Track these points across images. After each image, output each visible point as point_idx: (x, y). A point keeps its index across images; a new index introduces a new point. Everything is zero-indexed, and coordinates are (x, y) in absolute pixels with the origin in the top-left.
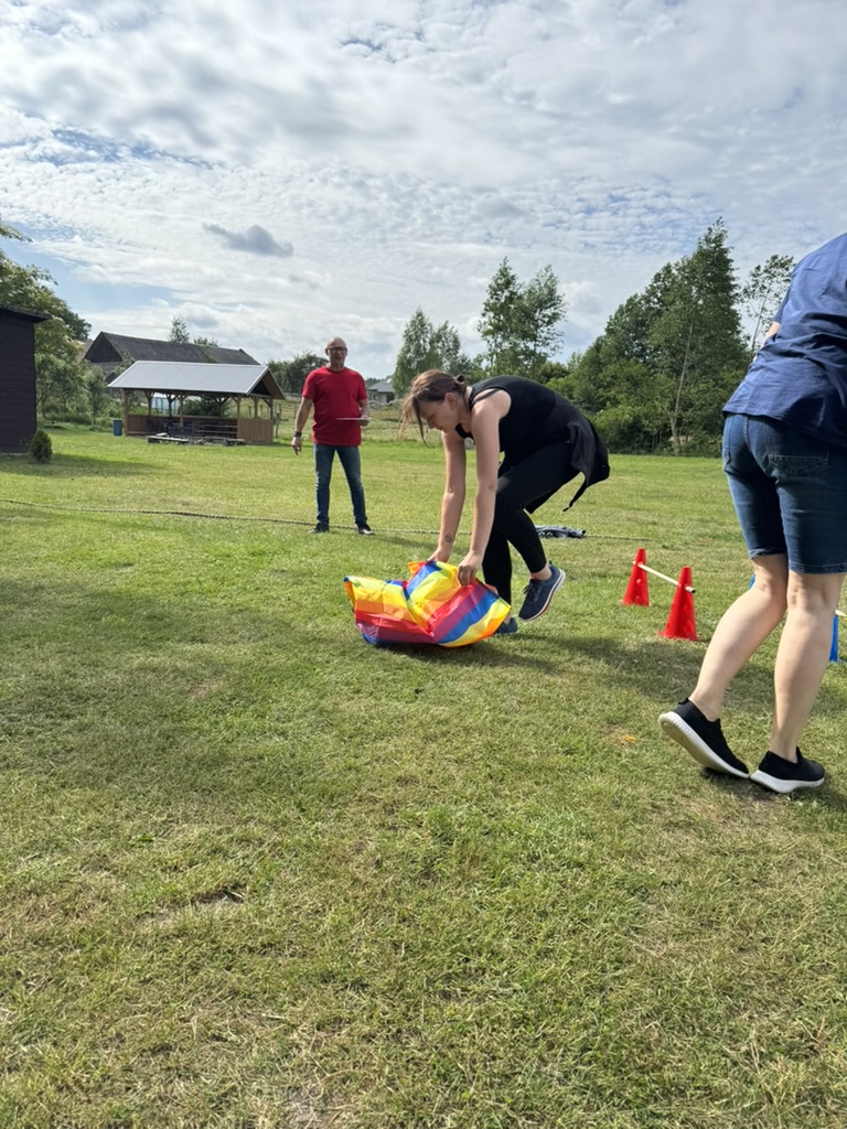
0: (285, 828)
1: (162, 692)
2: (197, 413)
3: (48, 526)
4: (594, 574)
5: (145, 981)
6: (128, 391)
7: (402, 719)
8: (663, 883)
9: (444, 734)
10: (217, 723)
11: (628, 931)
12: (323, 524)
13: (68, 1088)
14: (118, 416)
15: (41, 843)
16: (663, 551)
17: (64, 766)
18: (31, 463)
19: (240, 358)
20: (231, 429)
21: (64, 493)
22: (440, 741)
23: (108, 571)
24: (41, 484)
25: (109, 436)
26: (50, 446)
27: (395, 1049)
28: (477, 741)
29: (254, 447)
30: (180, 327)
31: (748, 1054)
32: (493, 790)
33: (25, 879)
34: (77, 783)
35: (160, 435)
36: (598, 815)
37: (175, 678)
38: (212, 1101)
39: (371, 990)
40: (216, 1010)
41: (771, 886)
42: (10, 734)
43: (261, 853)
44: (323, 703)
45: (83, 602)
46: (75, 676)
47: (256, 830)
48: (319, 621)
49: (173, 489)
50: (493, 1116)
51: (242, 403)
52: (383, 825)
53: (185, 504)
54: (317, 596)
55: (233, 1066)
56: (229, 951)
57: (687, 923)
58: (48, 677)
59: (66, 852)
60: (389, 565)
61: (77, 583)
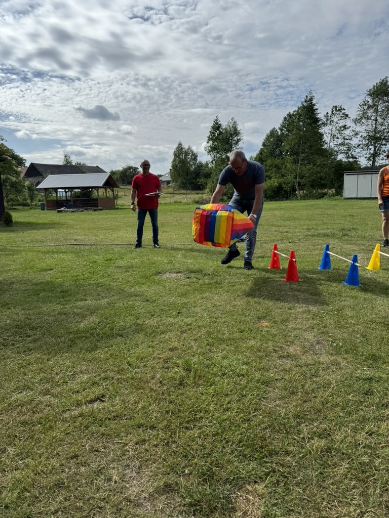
0: (123, 373)
1: (69, 323)
2: (79, 197)
3: (14, 255)
4: (259, 257)
5: (67, 434)
6: (46, 190)
7: (172, 325)
8: (276, 379)
9: (189, 330)
10: (93, 333)
11: (261, 398)
12: (139, 244)
13: (39, 473)
14: (42, 201)
15: (21, 387)
16: (289, 244)
17: (28, 357)
18: (3, 227)
19: (97, 170)
20: (95, 203)
21: (20, 239)
22: (188, 332)
23: (42, 273)
24: (9, 236)
25: (39, 211)
26: (12, 218)
27: (166, 448)
28: (204, 331)
29: (107, 211)
30: (67, 157)
31: (303, 438)
32: (209, 350)
33: (16, 401)
34: (35, 362)
35: (63, 209)
36: (251, 355)
37: (75, 316)
38: (95, 473)
39: (157, 429)
40: (95, 441)
41: (320, 376)
42: (5, 346)
43: (113, 383)
44: (139, 321)
45: (32, 287)
46: (31, 319)
47: (111, 374)
48: (136, 287)
49: (70, 234)
50: (204, 468)
51: (99, 191)
52: (163, 367)
53: (76, 240)
54: (136, 277)
55: (103, 460)
56: (100, 420)
57: (284, 393)
58: (19, 321)
59: (32, 390)
60: (168, 260)
61: (28, 279)
